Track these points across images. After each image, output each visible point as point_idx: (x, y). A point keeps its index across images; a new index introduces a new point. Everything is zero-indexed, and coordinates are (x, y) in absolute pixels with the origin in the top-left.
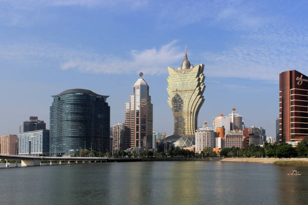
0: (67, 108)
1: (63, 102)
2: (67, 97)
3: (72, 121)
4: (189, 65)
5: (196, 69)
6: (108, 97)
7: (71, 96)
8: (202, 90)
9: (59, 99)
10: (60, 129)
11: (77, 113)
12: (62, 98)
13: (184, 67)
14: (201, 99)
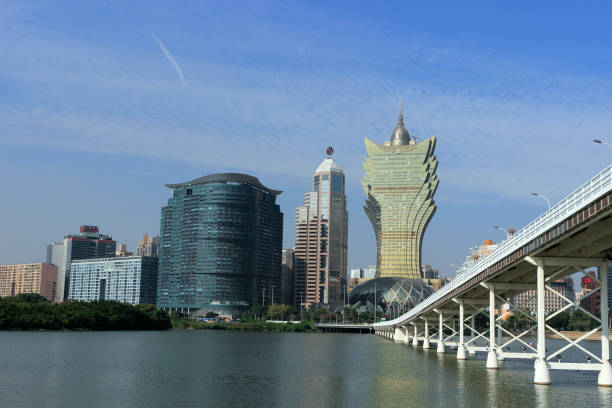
0: (210, 212)
1: (201, 198)
2: (211, 188)
3: (220, 240)
4: (406, 139)
5: (424, 146)
6: (280, 192)
7: (218, 188)
8: (433, 188)
9: (189, 192)
10: (191, 257)
11: (231, 225)
12: (196, 191)
13: (397, 142)
14: (432, 208)
